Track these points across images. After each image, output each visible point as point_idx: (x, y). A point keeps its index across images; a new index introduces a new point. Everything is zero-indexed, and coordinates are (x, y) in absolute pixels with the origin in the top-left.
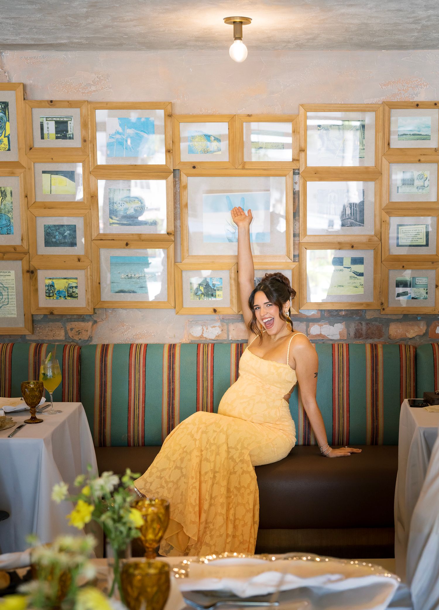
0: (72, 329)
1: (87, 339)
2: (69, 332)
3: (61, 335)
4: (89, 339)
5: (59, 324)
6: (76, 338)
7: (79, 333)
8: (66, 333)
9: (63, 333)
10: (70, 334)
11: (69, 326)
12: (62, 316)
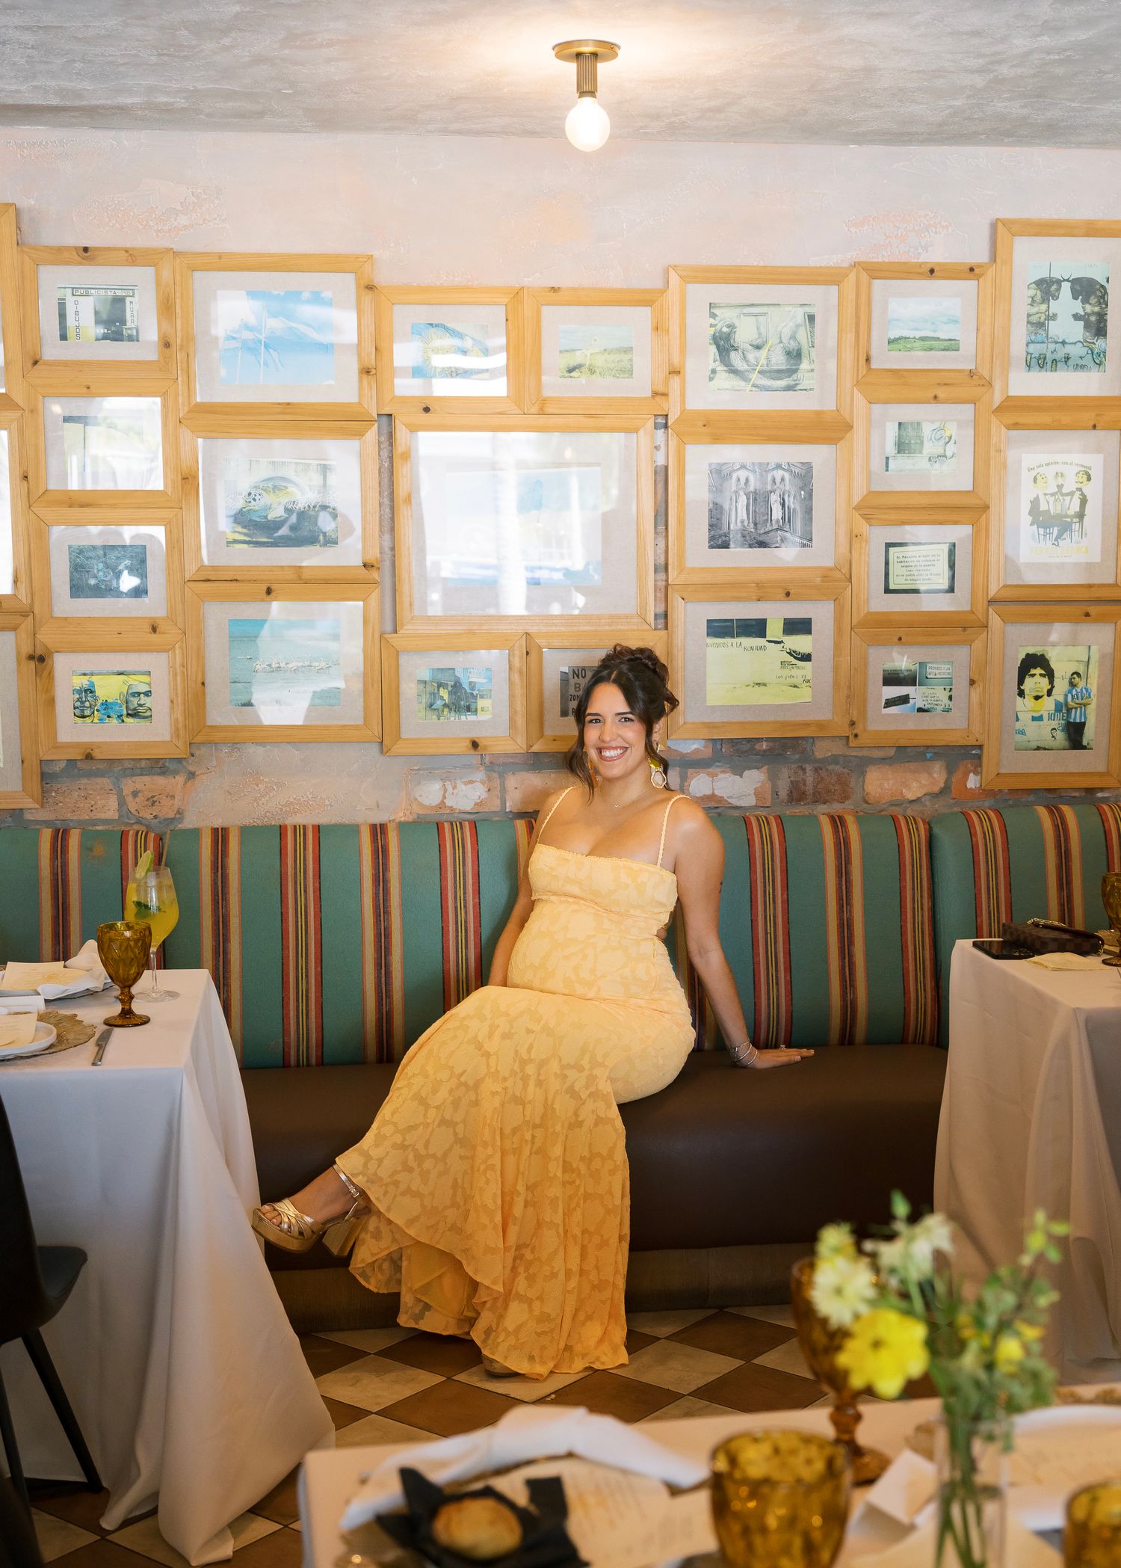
0: (135, 794)
1: (171, 815)
2: (129, 799)
3: (108, 809)
4: (178, 816)
5: (105, 782)
6: (147, 814)
7: (153, 802)
8: (122, 803)
9: (113, 802)
10: (132, 805)
11: (129, 785)
12: (111, 762)
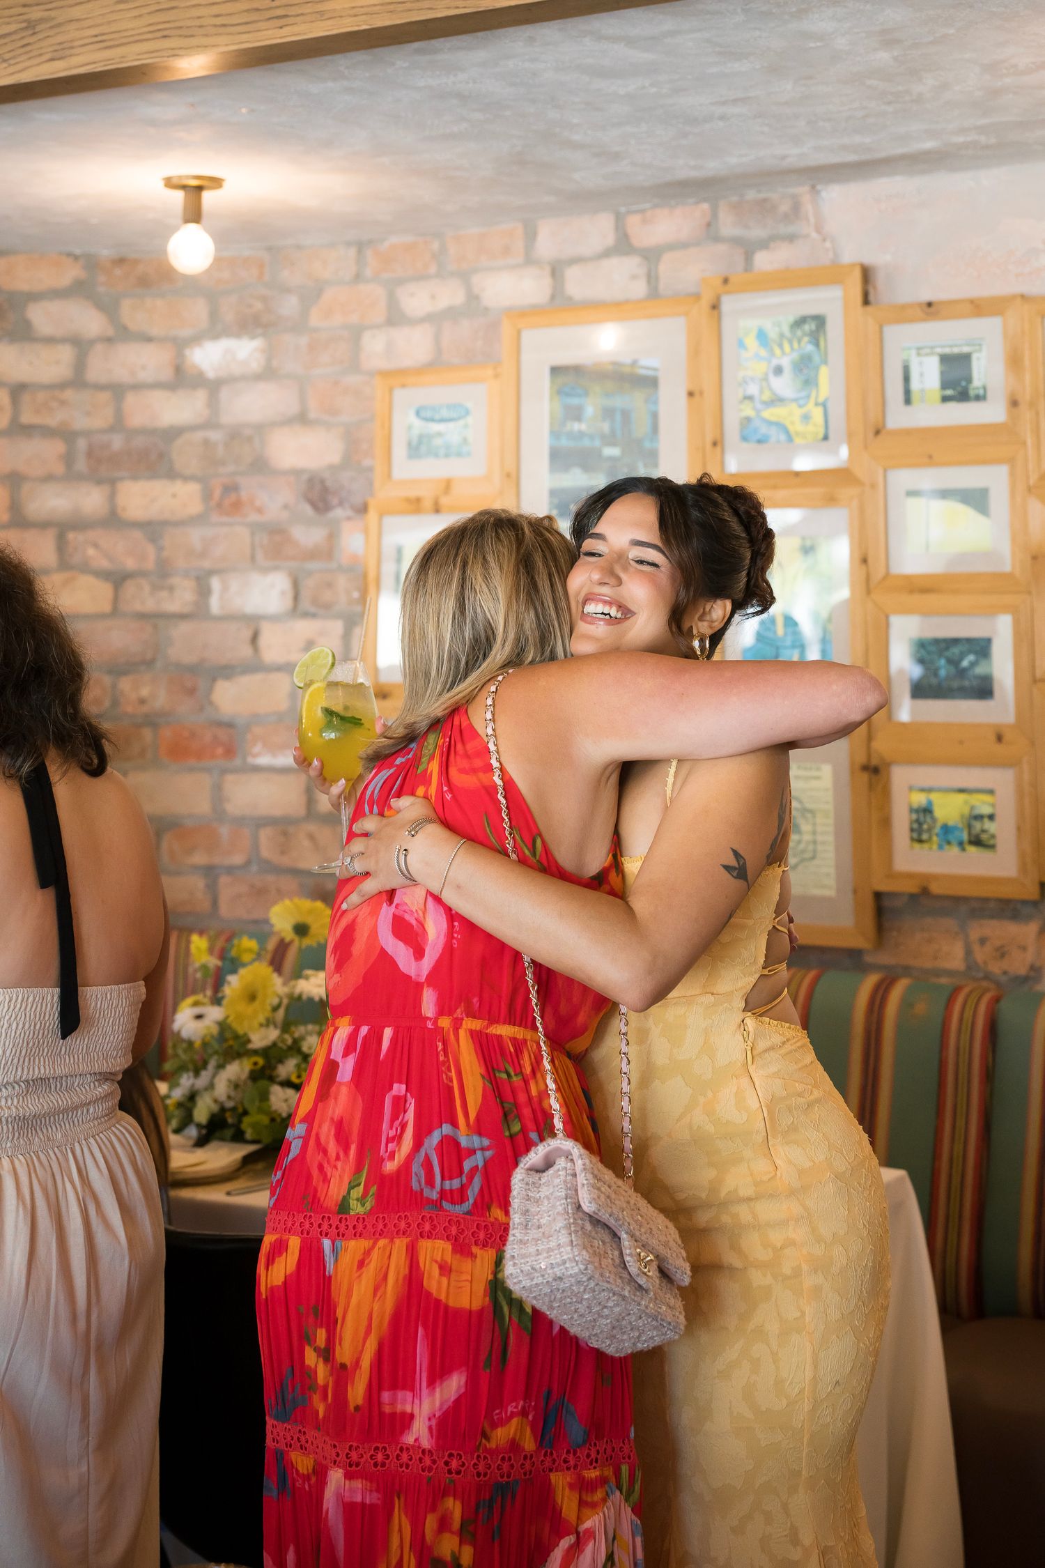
0: (983, 941)
1: (1023, 971)
2: (976, 948)
3: (953, 956)
4: (1032, 974)
5: (950, 923)
6: (995, 968)
7: (1002, 953)
8: (968, 952)
9: (958, 950)
10: (980, 955)
11: (976, 930)
12: (958, 900)
